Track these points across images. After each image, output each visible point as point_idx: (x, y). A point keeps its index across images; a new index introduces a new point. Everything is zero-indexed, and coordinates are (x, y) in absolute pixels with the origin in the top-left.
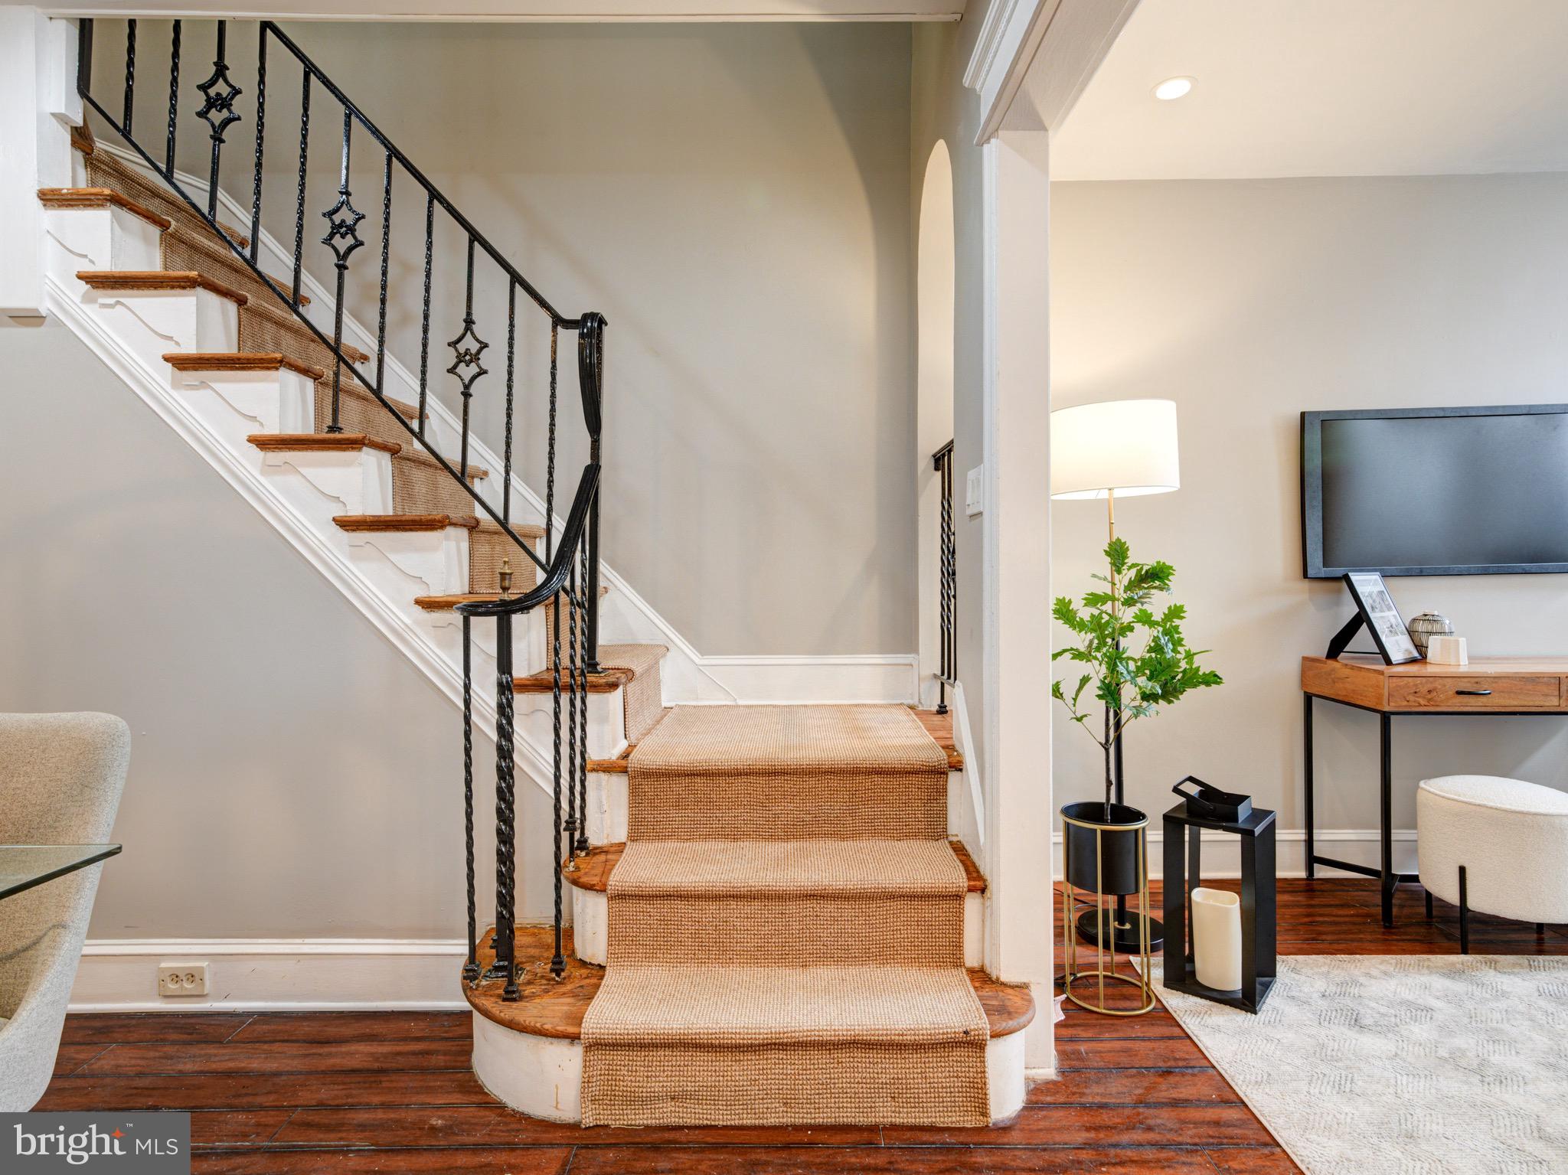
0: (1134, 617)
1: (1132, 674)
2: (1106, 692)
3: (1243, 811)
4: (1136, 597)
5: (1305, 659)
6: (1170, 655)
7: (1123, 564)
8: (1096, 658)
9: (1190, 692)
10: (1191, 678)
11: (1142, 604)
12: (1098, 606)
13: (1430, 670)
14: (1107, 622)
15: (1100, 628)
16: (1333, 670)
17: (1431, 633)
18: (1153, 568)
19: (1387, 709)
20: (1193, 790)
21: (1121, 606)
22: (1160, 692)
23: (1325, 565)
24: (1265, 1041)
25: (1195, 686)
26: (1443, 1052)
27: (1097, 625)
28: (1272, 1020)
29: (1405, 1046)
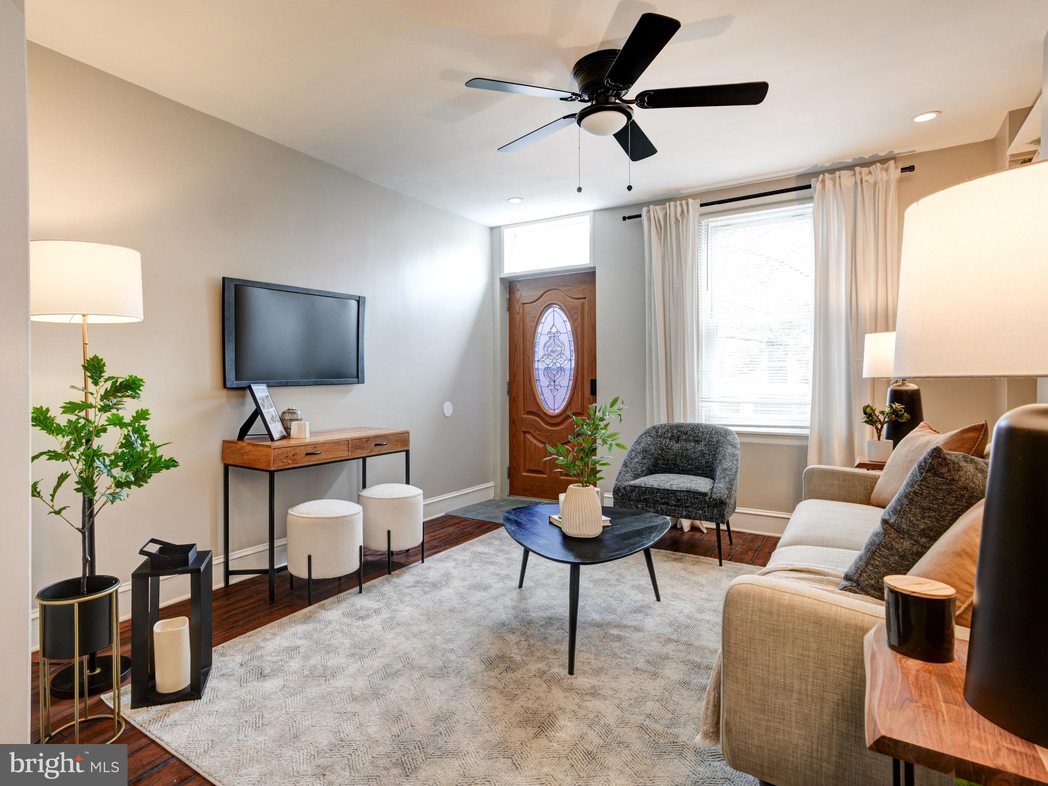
0: (106, 421)
1: (108, 468)
2: (84, 485)
3: (192, 556)
4: (111, 404)
5: (224, 442)
6: (140, 449)
7: (100, 377)
8: (73, 457)
9: (155, 476)
10: (155, 465)
11: (118, 410)
12: (76, 412)
13: (292, 442)
14: (84, 426)
15: (76, 432)
16: (242, 447)
17: (292, 420)
18: (127, 381)
19: (272, 469)
20: (154, 548)
21: (97, 412)
22: (133, 479)
23: (237, 379)
24: (208, 716)
25: (159, 471)
26: (306, 672)
27: (74, 429)
28: (212, 698)
29: (288, 677)
